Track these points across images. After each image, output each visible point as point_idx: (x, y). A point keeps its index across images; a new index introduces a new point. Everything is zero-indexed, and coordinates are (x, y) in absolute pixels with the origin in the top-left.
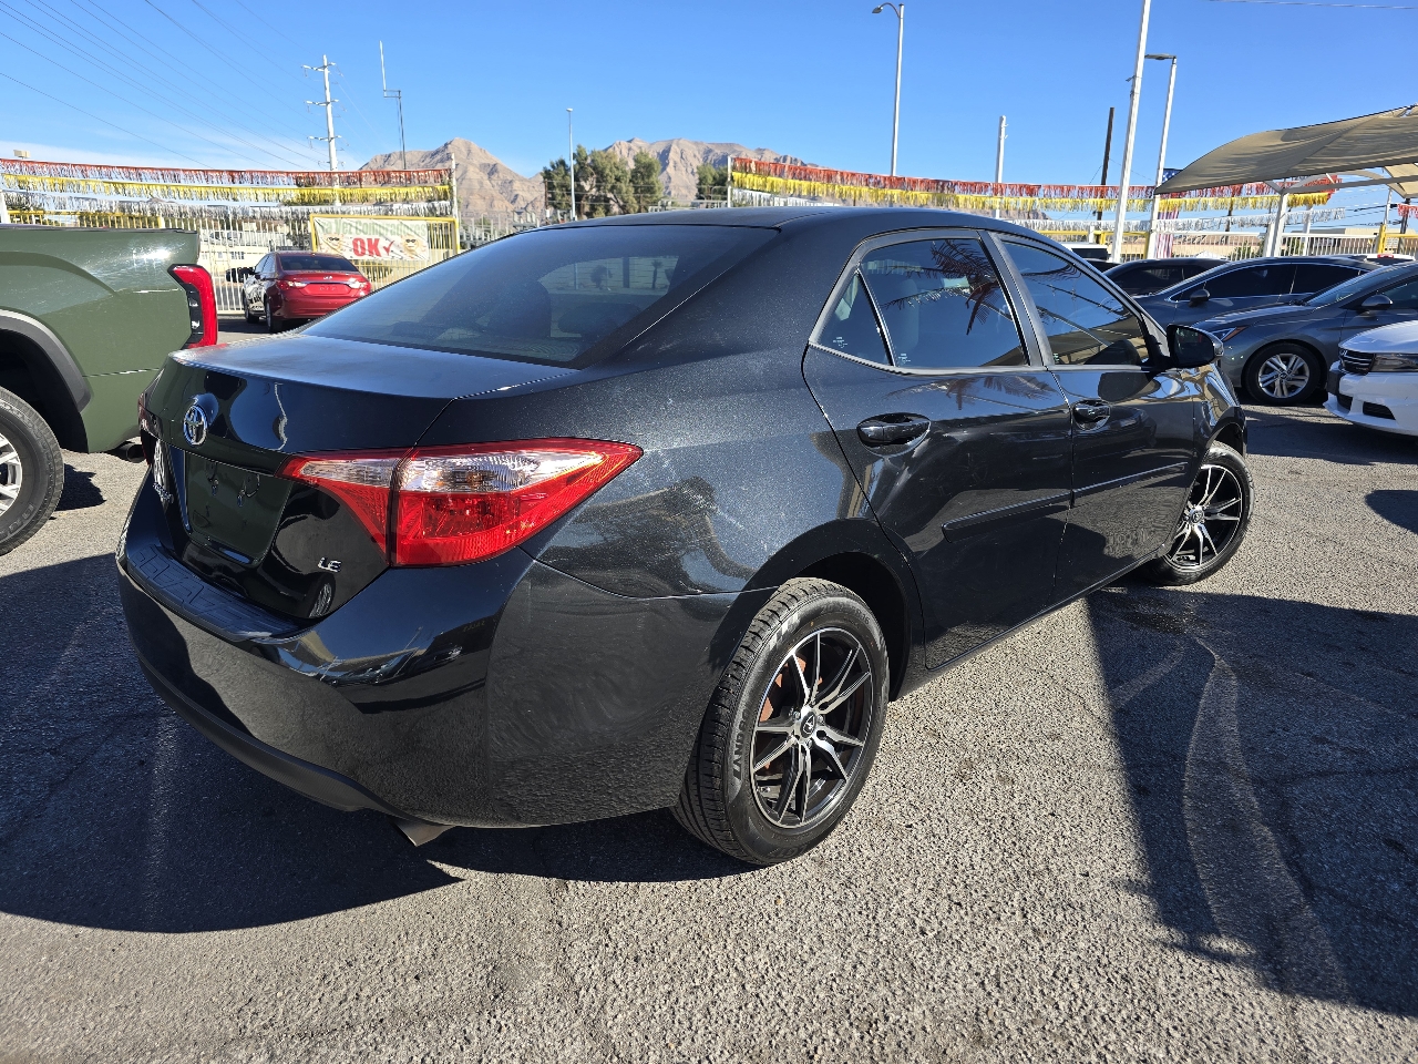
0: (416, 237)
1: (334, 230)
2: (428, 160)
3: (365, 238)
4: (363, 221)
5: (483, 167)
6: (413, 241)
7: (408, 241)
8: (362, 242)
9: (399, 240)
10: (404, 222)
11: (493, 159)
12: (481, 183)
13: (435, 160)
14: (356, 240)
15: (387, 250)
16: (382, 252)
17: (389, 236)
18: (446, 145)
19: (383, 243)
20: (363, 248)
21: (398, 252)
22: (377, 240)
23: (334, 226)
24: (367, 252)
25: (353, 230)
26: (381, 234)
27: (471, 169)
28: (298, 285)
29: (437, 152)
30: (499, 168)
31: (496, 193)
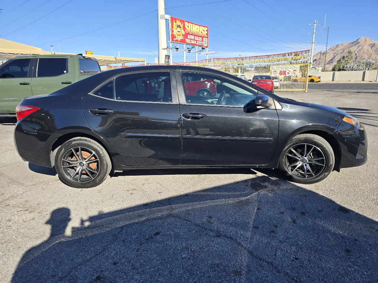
0: (296, 70)
1: (275, 69)
2: (351, 45)
3: (283, 70)
4: (283, 66)
5: (369, 45)
6: (295, 71)
7: (294, 71)
8: (282, 72)
9: (291, 70)
10: (294, 66)
11: (373, 42)
12: (368, 50)
13: (353, 44)
14: (281, 71)
15: (288, 73)
16: (287, 74)
17: (289, 70)
18: (358, 40)
19: (287, 71)
20: (282, 73)
21: (291, 74)
22: (286, 71)
23: (275, 68)
24: (283, 74)
25: (280, 69)
26: (287, 69)
27: (365, 46)
28: (255, 83)
29: (354, 42)
30: (376, 44)
31: (373, 53)
